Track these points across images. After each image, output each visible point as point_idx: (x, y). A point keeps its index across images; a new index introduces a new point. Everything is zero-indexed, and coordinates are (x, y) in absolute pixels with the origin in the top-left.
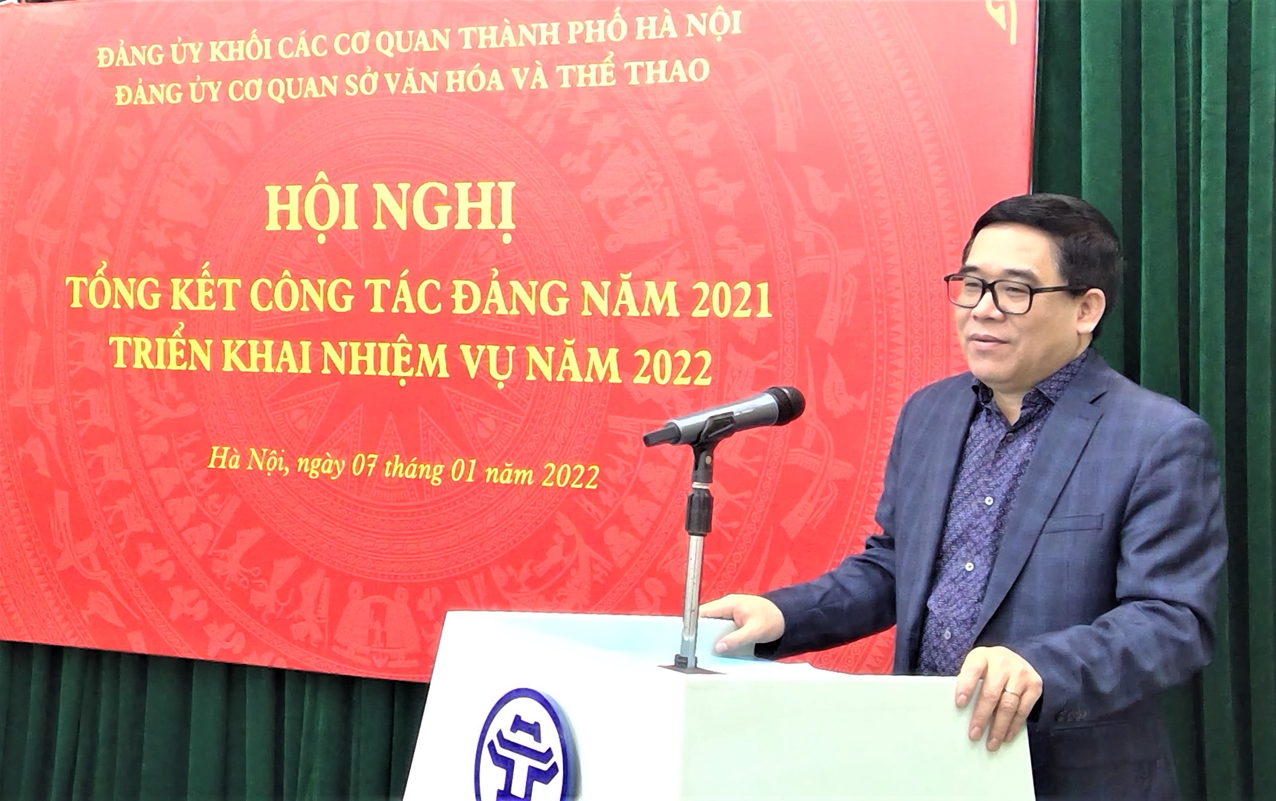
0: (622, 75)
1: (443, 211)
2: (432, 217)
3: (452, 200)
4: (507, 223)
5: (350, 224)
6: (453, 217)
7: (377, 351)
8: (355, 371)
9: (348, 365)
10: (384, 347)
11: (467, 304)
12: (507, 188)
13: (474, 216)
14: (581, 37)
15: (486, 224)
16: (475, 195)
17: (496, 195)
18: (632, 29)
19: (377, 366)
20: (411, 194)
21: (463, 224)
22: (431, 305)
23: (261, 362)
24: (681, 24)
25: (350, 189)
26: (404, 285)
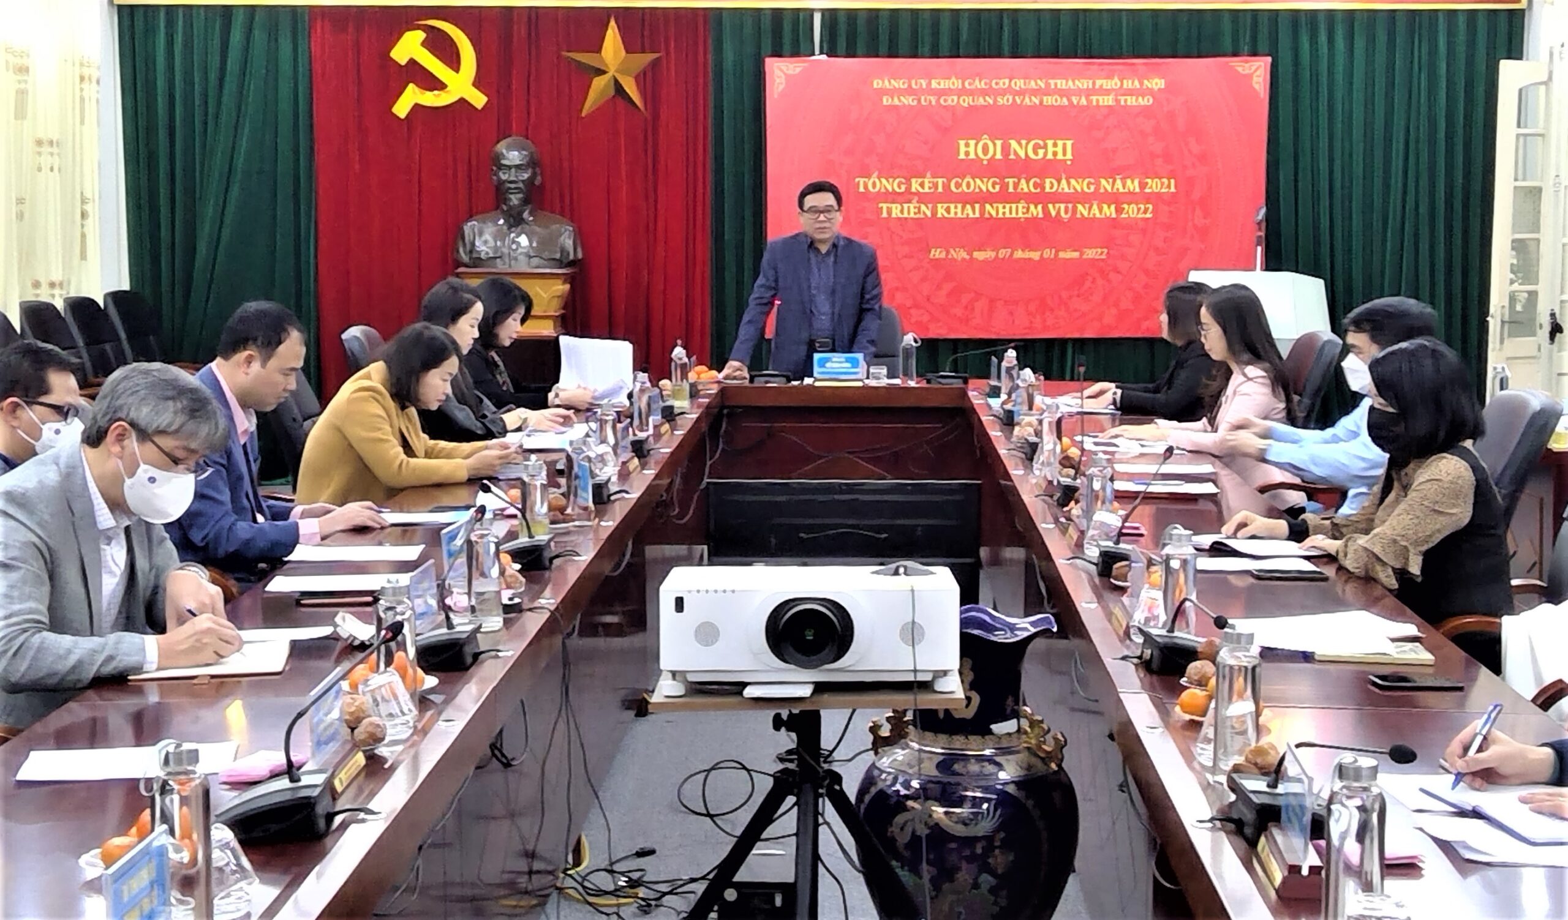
0: (1117, 101)
1: (1041, 152)
2: (1036, 153)
3: (1045, 147)
4: (1069, 156)
5: (999, 156)
6: (1045, 154)
7: (1011, 208)
8: (1000, 215)
9: (997, 213)
10: (1014, 206)
11: (1051, 188)
12: (1069, 143)
13: (1055, 154)
14: (1101, 86)
15: (1060, 156)
16: (1055, 145)
17: (1064, 146)
18: (1122, 84)
19: (1011, 213)
20: (1027, 144)
21: (1050, 156)
22: (1035, 188)
23: (956, 213)
24: (1141, 84)
25: (999, 143)
26: (1023, 181)
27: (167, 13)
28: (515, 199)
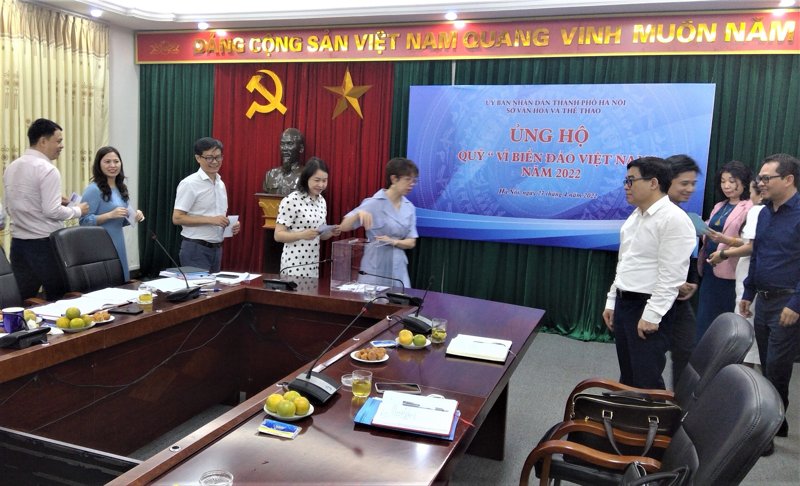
27: (159, 69)
28: (286, 160)
